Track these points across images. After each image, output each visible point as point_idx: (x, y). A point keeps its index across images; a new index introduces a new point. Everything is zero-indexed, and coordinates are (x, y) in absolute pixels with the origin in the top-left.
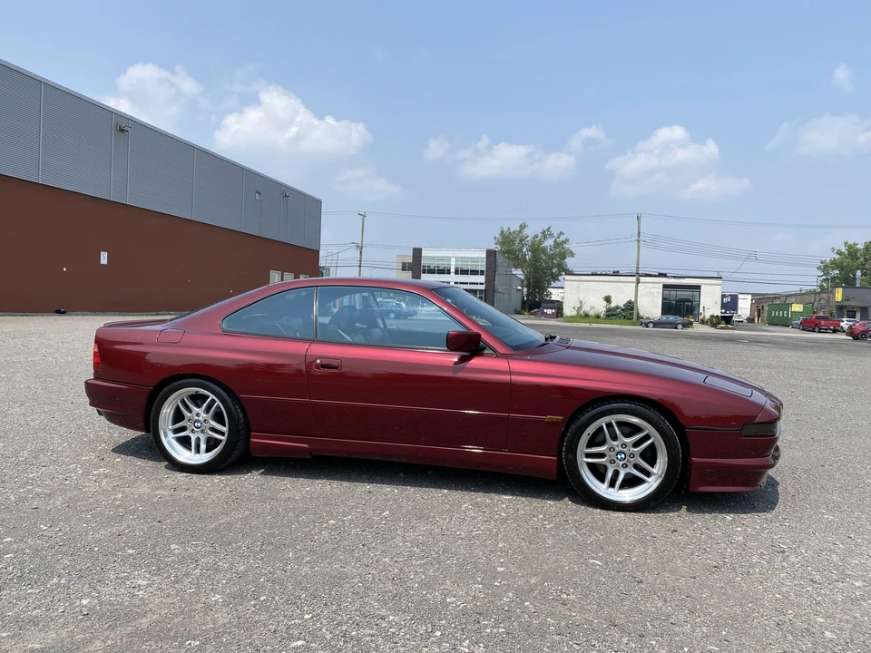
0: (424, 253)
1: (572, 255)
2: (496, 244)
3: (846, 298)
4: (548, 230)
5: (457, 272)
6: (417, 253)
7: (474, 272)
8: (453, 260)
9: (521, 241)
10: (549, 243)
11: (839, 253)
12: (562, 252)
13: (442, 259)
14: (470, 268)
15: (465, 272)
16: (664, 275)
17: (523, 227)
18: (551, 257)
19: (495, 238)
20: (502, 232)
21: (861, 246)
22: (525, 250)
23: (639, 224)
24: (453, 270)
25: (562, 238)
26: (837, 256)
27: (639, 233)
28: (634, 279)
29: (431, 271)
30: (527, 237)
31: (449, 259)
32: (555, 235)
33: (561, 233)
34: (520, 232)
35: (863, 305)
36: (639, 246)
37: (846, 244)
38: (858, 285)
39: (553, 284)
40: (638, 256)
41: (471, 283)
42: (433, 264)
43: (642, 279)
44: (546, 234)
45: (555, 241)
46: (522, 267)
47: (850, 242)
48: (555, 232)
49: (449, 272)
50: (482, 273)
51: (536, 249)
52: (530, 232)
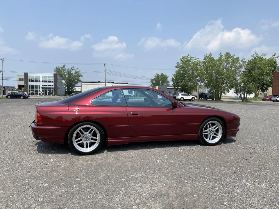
0: (29, 75)
1: (82, 76)
2: (55, 72)
3: (159, 89)
4: (73, 67)
5: (43, 81)
6: (26, 75)
7: (50, 82)
8: (41, 77)
9: (64, 71)
10: (73, 72)
11: (155, 76)
12: (78, 75)
13: (36, 77)
14: (48, 80)
15: (46, 82)
16: (113, 83)
17: (64, 66)
18: (75, 77)
19: (54, 70)
20: (57, 68)
21: (160, 75)
22: (65, 74)
23: (105, 67)
24: (41, 81)
25: (78, 70)
26: (155, 77)
27: (105, 69)
28: (104, 84)
29: (32, 81)
30: (66, 70)
31: (39, 77)
32: (76, 69)
33: (78, 69)
34: (63, 68)
35: (163, 90)
36: (105, 74)
37: (157, 74)
38: (160, 85)
39: (76, 86)
40: (105, 77)
41: (48, 85)
42: (33, 79)
43: (107, 84)
44: (72, 69)
45: (76, 71)
46: (65, 80)
47: (158, 74)
48: (76, 68)
49: (39, 81)
50: (52, 82)
51: (70, 74)
52: (66, 68)
